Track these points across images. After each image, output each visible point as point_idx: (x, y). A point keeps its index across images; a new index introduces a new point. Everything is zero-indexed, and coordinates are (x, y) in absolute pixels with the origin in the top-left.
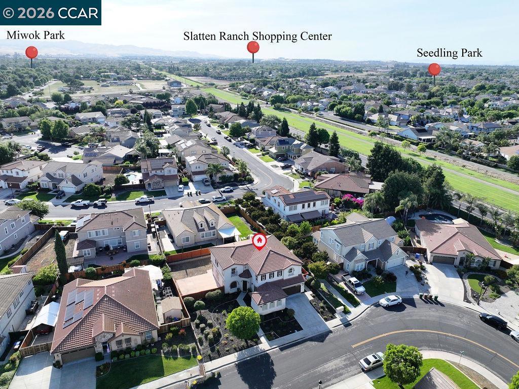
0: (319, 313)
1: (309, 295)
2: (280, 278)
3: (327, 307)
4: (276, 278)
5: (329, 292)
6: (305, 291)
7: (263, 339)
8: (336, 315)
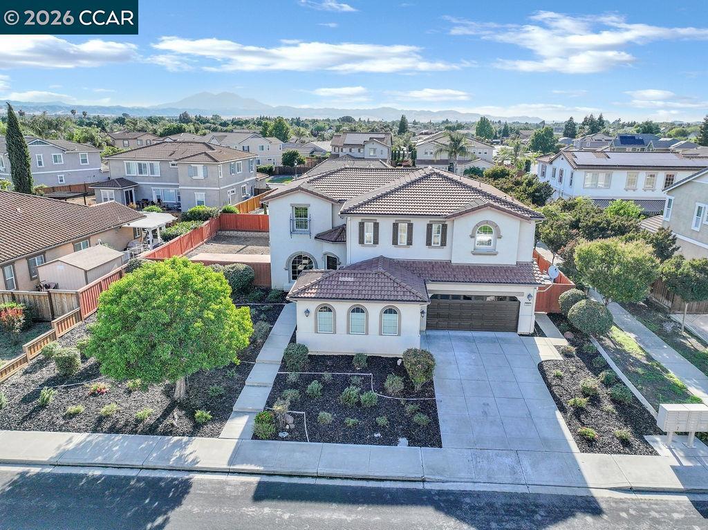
0: (562, 409)
1: (550, 347)
2: (437, 255)
3: (613, 401)
4: (419, 252)
5: (649, 358)
6: (538, 332)
7: (236, 426)
8: (657, 442)
